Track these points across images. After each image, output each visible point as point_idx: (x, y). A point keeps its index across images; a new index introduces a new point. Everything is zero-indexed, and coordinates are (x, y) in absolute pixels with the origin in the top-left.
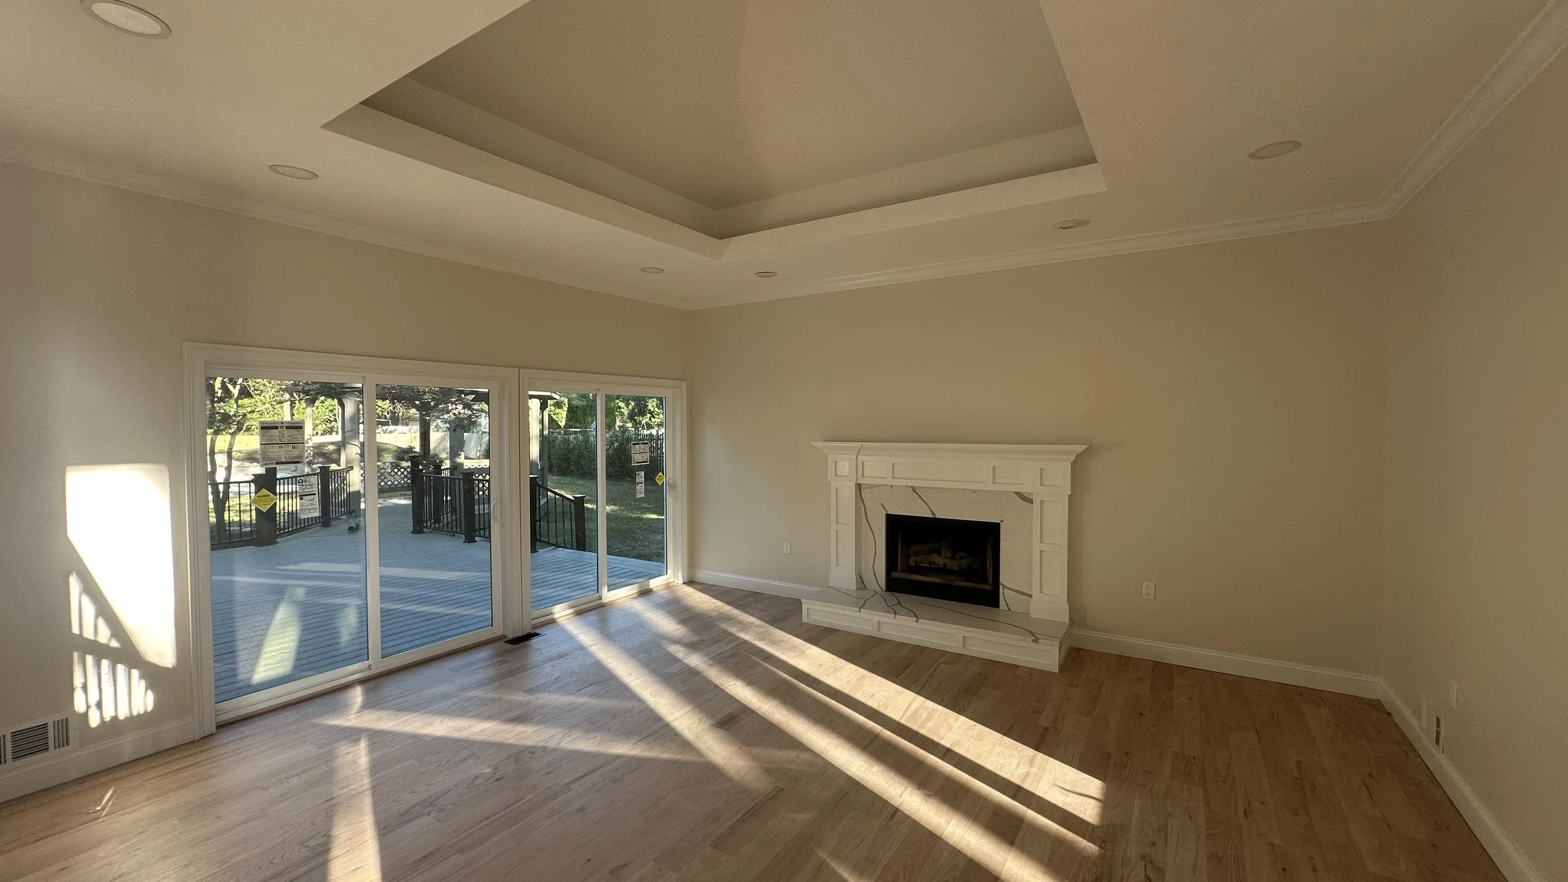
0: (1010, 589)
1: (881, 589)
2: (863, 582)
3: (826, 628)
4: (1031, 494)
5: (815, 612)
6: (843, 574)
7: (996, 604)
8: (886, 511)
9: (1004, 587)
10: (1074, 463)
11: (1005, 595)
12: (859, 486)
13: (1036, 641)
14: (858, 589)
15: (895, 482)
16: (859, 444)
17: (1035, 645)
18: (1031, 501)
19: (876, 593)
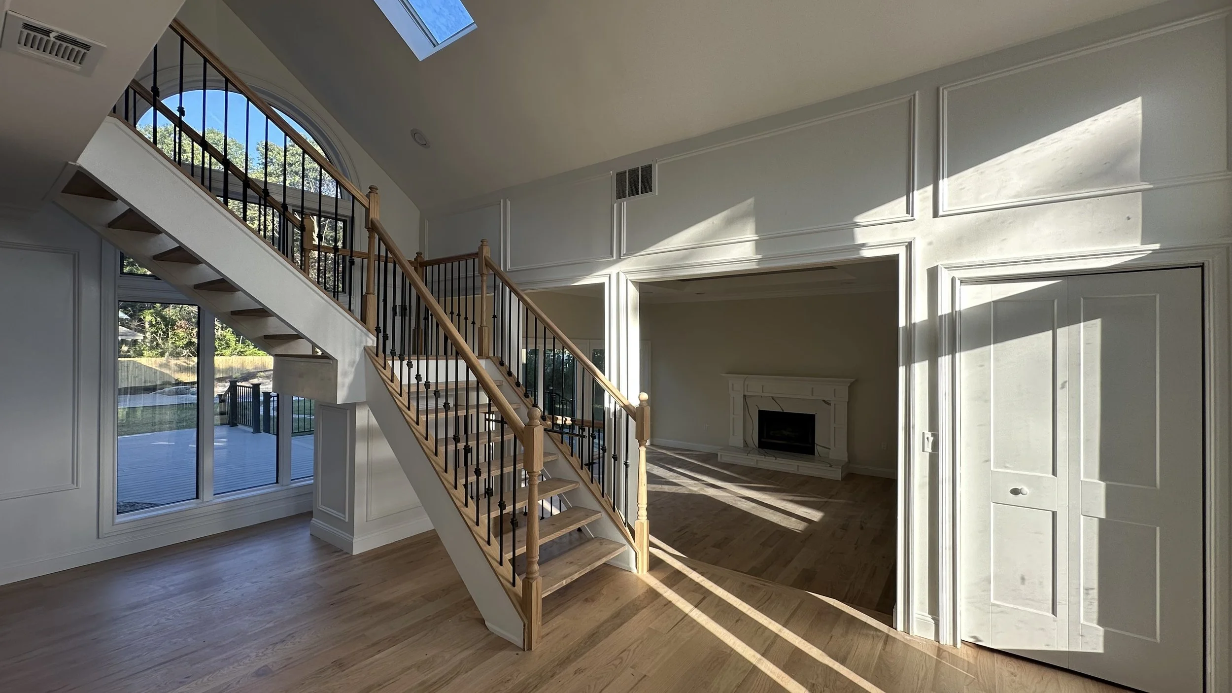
0: (819, 446)
1: (756, 447)
2: (746, 444)
3: (730, 464)
4: (830, 401)
5: (724, 457)
6: (737, 440)
7: (813, 453)
8: (758, 408)
9: (817, 445)
10: (850, 387)
11: (818, 449)
12: (745, 396)
13: (831, 466)
14: (744, 447)
15: (763, 395)
16: (746, 376)
17: (831, 469)
18: (830, 404)
19: (753, 448)
